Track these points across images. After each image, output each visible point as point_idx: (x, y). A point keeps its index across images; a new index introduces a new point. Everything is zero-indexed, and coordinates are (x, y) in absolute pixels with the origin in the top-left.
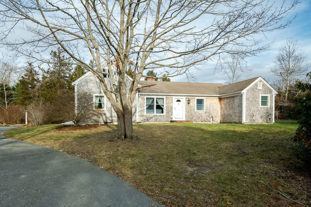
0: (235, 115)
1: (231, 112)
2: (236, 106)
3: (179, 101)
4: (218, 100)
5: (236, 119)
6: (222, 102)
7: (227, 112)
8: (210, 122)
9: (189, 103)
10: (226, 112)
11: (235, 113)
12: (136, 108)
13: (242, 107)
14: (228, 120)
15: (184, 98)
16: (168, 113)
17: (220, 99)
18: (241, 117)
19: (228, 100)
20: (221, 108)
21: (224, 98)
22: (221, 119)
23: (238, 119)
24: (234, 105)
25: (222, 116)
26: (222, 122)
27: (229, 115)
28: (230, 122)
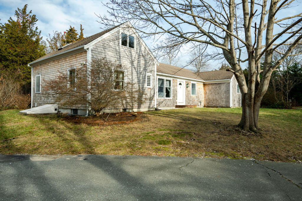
0: (221, 100)
1: (217, 97)
2: (223, 92)
3: (180, 84)
4: (203, 85)
5: (223, 104)
6: (207, 87)
7: (212, 97)
8: (199, 106)
9: (187, 87)
10: (210, 97)
11: (221, 98)
12: (154, 90)
13: (229, 93)
14: (214, 105)
15: (184, 81)
16: (174, 97)
17: (204, 85)
18: (228, 101)
19: (214, 86)
20: (206, 93)
21: (209, 84)
22: (205, 103)
23: (224, 103)
24: (220, 91)
25: (206, 100)
26: (206, 106)
27: (215, 100)
28: (216, 106)
